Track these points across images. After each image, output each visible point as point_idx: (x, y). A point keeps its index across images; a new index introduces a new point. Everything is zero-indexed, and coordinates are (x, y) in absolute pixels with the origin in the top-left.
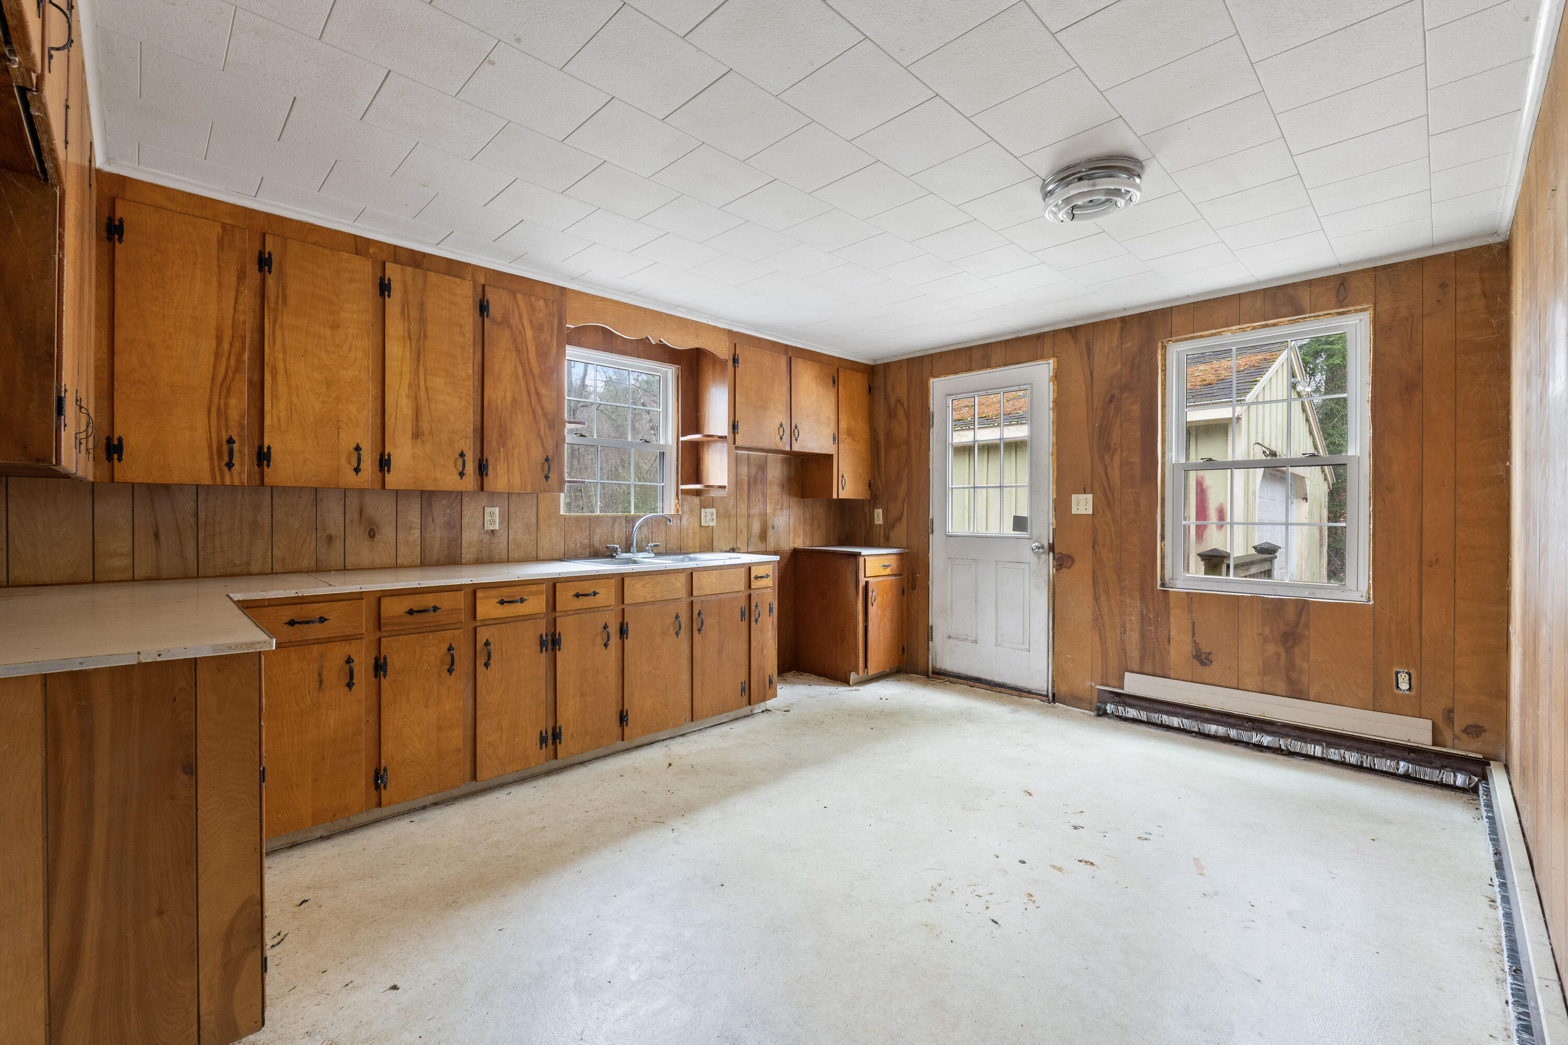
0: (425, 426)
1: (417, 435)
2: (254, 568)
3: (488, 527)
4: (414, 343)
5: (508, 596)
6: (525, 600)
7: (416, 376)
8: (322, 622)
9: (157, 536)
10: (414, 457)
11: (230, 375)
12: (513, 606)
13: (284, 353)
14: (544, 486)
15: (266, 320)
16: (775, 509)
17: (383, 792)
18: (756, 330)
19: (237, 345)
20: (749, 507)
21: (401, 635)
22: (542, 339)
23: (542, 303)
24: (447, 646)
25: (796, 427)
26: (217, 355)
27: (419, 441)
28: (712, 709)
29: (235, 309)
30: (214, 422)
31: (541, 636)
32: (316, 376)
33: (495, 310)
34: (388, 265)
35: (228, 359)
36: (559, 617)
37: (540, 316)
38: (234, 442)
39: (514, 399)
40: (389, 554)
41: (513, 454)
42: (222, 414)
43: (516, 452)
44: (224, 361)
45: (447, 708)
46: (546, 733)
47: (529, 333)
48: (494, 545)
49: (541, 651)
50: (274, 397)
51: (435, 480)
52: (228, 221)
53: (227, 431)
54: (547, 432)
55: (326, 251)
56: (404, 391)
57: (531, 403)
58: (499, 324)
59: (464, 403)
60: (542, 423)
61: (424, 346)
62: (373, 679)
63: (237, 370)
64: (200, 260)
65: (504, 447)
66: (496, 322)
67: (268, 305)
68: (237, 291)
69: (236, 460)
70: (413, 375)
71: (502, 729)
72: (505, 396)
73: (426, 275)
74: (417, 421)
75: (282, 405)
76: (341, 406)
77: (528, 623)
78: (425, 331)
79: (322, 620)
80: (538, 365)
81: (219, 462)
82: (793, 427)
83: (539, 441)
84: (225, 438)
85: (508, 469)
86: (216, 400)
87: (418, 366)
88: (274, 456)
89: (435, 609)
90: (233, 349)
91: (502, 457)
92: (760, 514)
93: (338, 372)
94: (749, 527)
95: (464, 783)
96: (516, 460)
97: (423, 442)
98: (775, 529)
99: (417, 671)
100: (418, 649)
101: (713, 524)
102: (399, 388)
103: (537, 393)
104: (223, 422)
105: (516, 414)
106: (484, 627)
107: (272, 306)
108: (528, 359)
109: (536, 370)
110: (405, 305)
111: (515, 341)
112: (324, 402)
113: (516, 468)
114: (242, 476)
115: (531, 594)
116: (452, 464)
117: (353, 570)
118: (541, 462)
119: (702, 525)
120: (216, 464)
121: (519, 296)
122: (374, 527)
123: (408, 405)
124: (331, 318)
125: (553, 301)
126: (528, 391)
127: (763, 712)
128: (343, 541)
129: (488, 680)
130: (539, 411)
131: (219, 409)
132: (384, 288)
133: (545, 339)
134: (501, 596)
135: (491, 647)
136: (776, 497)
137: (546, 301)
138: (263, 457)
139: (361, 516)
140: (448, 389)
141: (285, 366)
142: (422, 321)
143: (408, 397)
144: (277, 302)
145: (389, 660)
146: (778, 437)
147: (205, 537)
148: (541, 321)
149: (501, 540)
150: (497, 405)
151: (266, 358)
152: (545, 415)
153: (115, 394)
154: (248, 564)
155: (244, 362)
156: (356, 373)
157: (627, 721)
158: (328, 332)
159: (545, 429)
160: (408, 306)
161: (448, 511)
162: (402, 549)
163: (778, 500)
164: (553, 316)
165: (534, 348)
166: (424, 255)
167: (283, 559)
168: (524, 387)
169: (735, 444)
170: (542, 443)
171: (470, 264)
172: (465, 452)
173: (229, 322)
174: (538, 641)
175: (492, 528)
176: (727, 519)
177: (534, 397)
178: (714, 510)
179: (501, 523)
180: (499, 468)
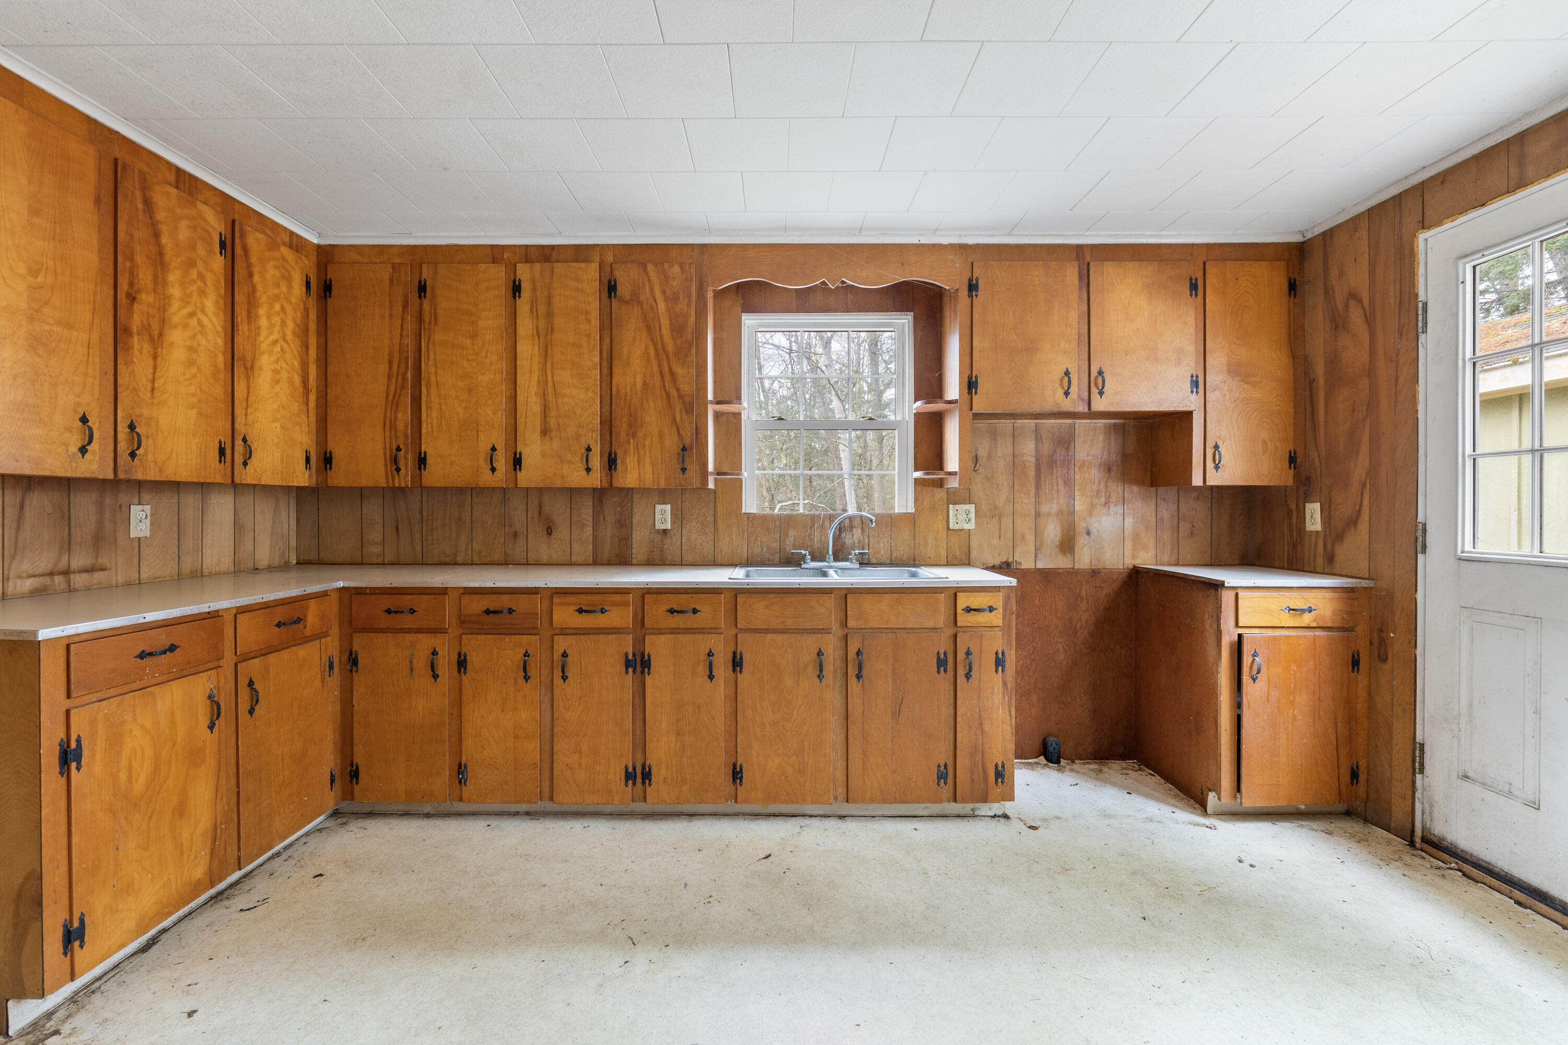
0: (553, 422)
1: (545, 432)
2: (460, 559)
3: (659, 526)
4: (542, 338)
5: (587, 605)
6: (606, 611)
7: (544, 373)
8: (412, 613)
9: (397, 529)
10: (543, 455)
11: (398, 392)
12: (592, 615)
13: (436, 367)
14: (680, 481)
15: (423, 340)
16: (1092, 506)
17: (464, 788)
18: (1010, 234)
19: (403, 366)
20: (1037, 503)
21: (479, 634)
22: (676, 310)
23: (676, 269)
24: (522, 651)
25: (1100, 373)
26: (389, 377)
27: (547, 438)
28: (881, 792)
29: (401, 335)
30: (387, 434)
31: (626, 655)
32: (460, 384)
33: (623, 289)
34: (519, 266)
35: (397, 379)
36: (650, 634)
37: (675, 283)
38: (401, 450)
39: (645, 384)
40: (565, 552)
41: (644, 445)
42: (393, 427)
43: (647, 443)
44: (394, 380)
45: (524, 717)
46: (634, 768)
47: (662, 306)
48: (666, 546)
49: (627, 672)
50: (429, 407)
51: (563, 477)
52: (397, 261)
53: (396, 441)
54: (683, 417)
55: (468, 267)
56: (534, 389)
57: (664, 386)
58: (627, 303)
59: (590, 394)
60: (678, 407)
61: (551, 340)
62: (456, 673)
63: (403, 387)
64: (378, 298)
65: (634, 438)
66: (624, 301)
67: (424, 327)
68: (403, 318)
69: (402, 465)
70: (541, 371)
71: (581, 753)
72: (635, 382)
73: (553, 268)
74: (545, 417)
75: (435, 414)
76: (479, 409)
77: (610, 637)
78: (552, 325)
79: (412, 611)
80: (672, 341)
81: (391, 467)
82: (1094, 373)
83: (675, 429)
84: (395, 447)
85: (639, 461)
86: (388, 415)
87: (546, 361)
88: (430, 461)
89: (511, 611)
90: (400, 370)
91: (632, 452)
92: (1060, 513)
93: (477, 377)
94: (1038, 533)
95: (541, 800)
96: (647, 451)
97: (551, 438)
98: (1092, 537)
99: (494, 672)
100: (495, 650)
101: (971, 526)
102: (529, 387)
103: (672, 374)
104: (393, 433)
105: (647, 399)
106: (561, 636)
107: (427, 326)
108: (661, 336)
109: (670, 347)
110: (533, 302)
111: (645, 317)
112: (466, 408)
113: (647, 460)
114: (407, 478)
115: (614, 604)
116: (579, 460)
117: (533, 564)
118: (676, 452)
119: (951, 527)
120: (389, 470)
121: (650, 267)
122: (551, 524)
123: (536, 402)
124: (471, 328)
125: (690, 264)
126: (661, 373)
127: (994, 816)
128: (525, 538)
129: (565, 695)
130: (674, 393)
131: (391, 422)
132: (516, 289)
133: (681, 309)
134: (580, 604)
135: (569, 658)
136: (1095, 487)
137: (682, 266)
138: (422, 461)
139: (540, 514)
140: (575, 381)
141: (436, 377)
142: (550, 315)
143: (537, 394)
144: (430, 322)
145: (468, 658)
146: (1061, 392)
147: (427, 531)
148: (676, 290)
149: (674, 541)
150: (626, 393)
151: (422, 374)
152: (681, 397)
153: (328, 417)
154: (455, 554)
155: (408, 379)
156: (492, 377)
157: (741, 778)
158: (469, 341)
159: (681, 414)
160: (536, 303)
161: (619, 509)
162: (576, 547)
163: (1098, 491)
164: (691, 280)
165: (668, 322)
166: (553, 247)
167: (480, 552)
168: (656, 369)
169: (971, 409)
170: (678, 430)
171: (598, 245)
172: (591, 447)
173: (397, 347)
174: (623, 660)
175: (662, 527)
176: (996, 520)
177: (668, 379)
178: (972, 508)
179: (673, 523)
180: (628, 461)
